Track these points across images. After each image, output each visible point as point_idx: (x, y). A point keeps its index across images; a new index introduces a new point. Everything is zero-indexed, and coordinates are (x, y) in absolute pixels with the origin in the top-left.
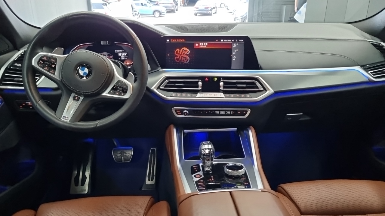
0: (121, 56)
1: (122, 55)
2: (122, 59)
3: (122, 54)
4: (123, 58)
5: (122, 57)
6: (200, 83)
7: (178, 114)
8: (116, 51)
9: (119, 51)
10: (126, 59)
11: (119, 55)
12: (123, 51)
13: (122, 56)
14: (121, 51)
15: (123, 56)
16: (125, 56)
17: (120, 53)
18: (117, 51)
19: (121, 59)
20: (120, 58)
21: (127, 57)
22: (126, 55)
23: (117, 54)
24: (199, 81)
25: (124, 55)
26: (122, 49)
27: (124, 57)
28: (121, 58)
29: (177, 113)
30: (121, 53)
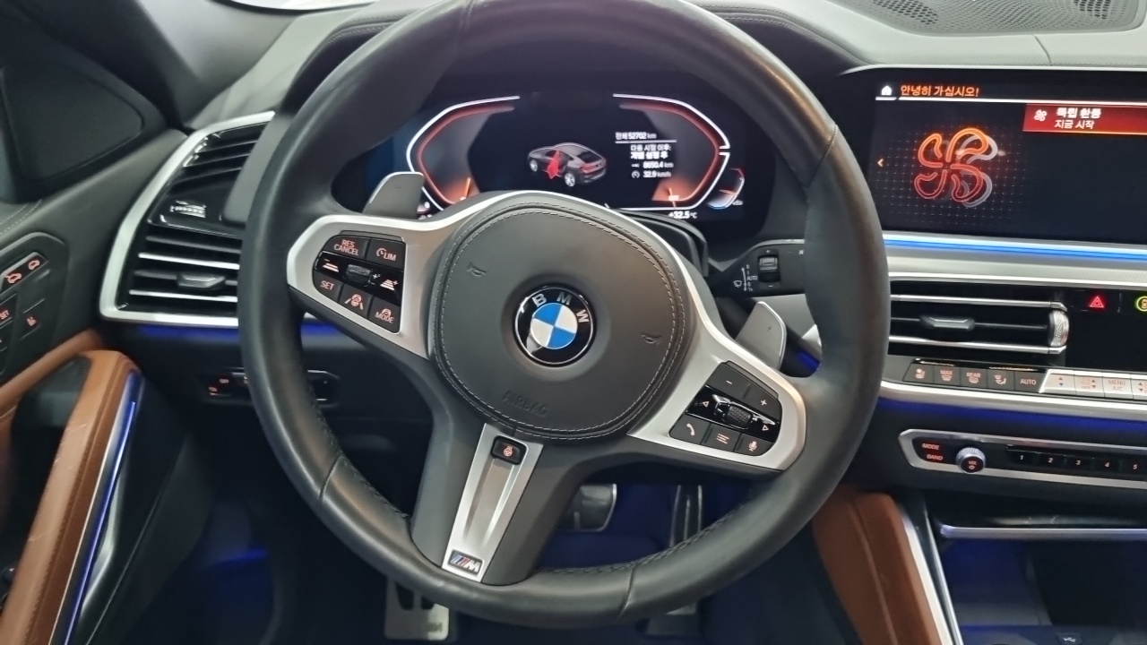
0: (641, 162)
1: (649, 156)
2: (647, 175)
3: (646, 152)
4: (652, 170)
5: (646, 165)
6: (1060, 321)
7: (929, 456)
8: (619, 135)
9: (632, 135)
10: (668, 174)
11: (635, 155)
12: (654, 136)
13: (646, 160)
14: (642, 135)
15: (654, 160)
16: (660, 160)
17: (640, 147)
18: (625, 135)
19: (642, 174)
20: (635, 169)
21: (670, 165)
22: (664, 155)
23: (626, 148)
24: (1050, 310)
25: (656, 156)
26: (648, 127)
27: (655, 165)
28: (641, 170)
29: (922, 453)
30: (644, 145)
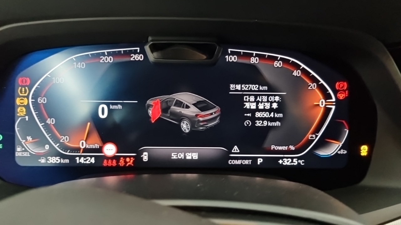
0: (253, 112)
1: (261, 106)
2: (258, 124)
3: (258, 103)
4: (263, 119)
5: (258, 115)
8: (232, 86)
9: (245, 87)
10: (278, 124)
11: (247, 105)
12: (266, 88)
13: (258, 110)
14: (254, 87)
15: (264, 110)
16: (271, 110)
17: (252, 99)
18: (238, 87)
19: (254, 123)
20: (248, 118)
21: (281, 115)
22: (275, 106)
23: (239, 99)
25: (268, 106)
26: (260, 81)
27: (266, 115)
28: (253, 119)
30: (256, 96)
